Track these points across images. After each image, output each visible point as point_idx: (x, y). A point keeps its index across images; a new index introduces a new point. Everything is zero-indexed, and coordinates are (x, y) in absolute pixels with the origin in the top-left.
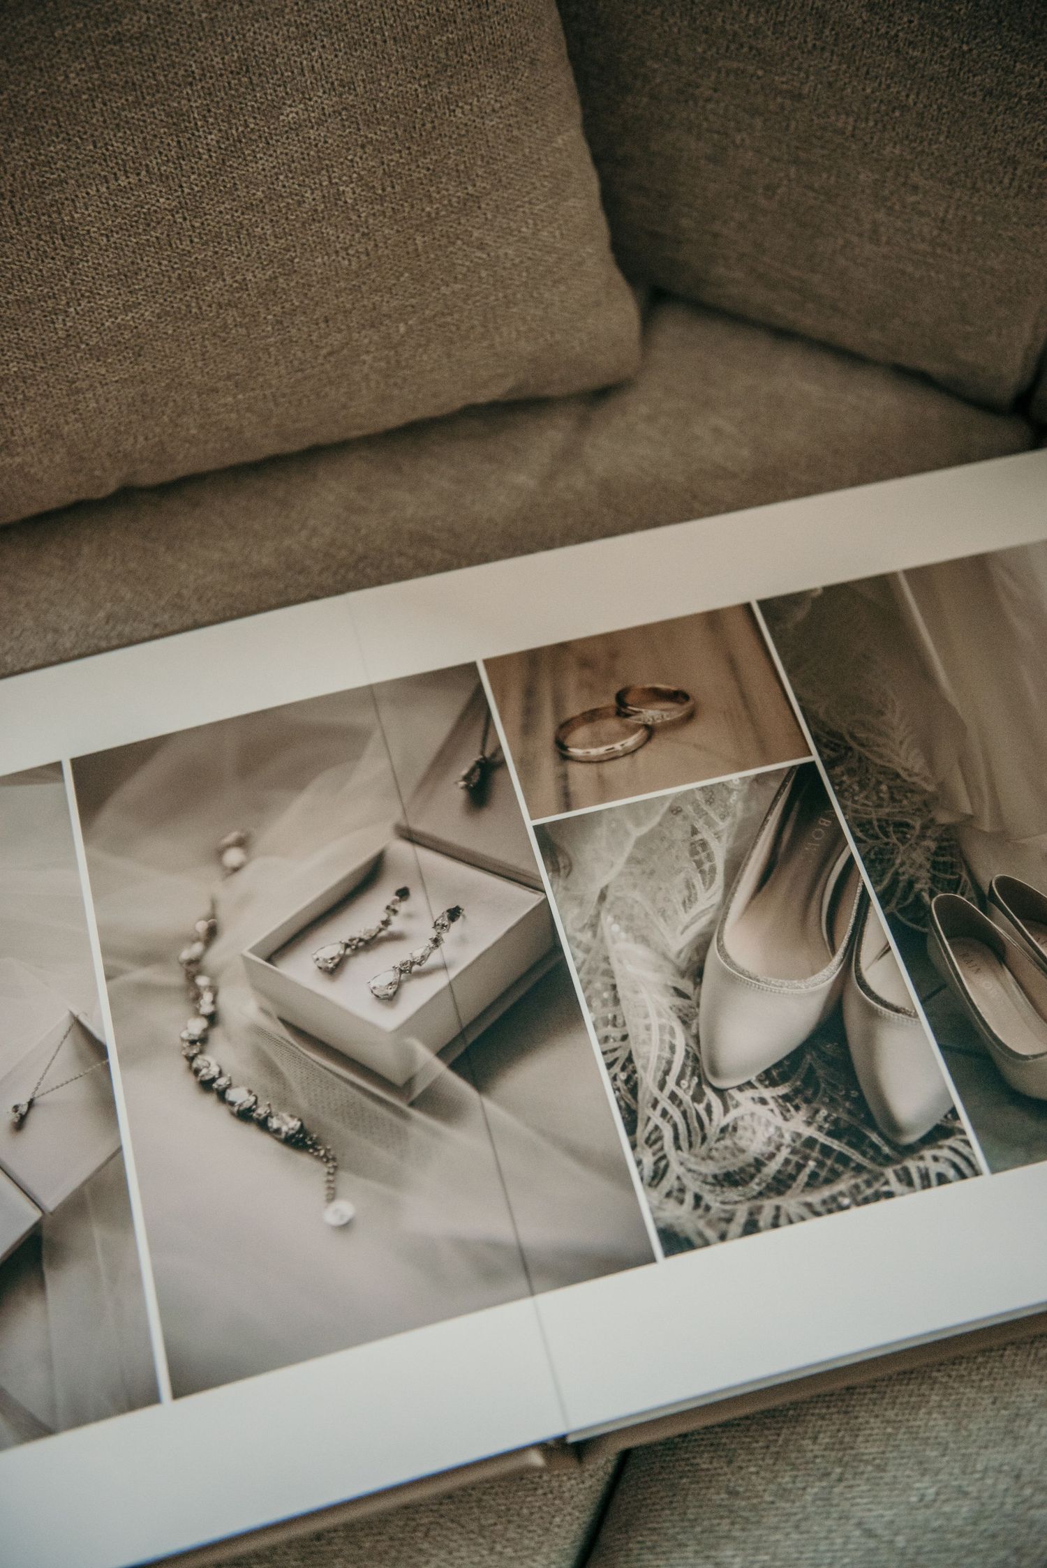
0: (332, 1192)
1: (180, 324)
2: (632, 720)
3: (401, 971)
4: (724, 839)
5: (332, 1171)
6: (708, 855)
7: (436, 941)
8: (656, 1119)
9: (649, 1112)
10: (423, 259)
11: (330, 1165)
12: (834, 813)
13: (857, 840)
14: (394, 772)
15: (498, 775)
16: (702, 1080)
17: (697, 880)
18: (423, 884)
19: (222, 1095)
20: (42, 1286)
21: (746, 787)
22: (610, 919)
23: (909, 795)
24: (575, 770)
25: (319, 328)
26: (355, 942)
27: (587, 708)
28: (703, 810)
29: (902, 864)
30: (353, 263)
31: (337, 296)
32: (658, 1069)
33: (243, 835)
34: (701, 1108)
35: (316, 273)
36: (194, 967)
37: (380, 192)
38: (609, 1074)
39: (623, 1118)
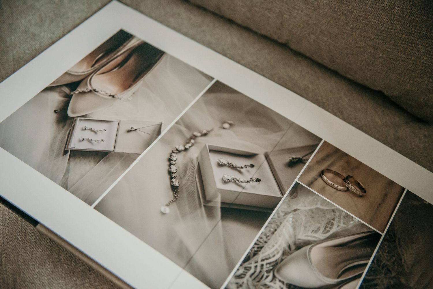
0: (169, 204)
1: (330, 10)
2: (346, 184)
3: (234, 179)
4: (339, 228)
5: (173, 201)
6: (331, 227)
7: (248, 182)
8: (253, 266)
9: (253, 262)
10: (401, 41)
11: (175, 199)
12: (374, 251)
13: (373, 262)
14: (279, 142)
15: (301, 165)
16: (273, 270)
17: (322, 230)
18: (258, 169)
19: (170, 165)
20: (98, 163)
21: (358, 223)
22: (292, 216)
23: (399, 266)
24: (320, 180)
25: (361, 38)
26: (231, 165)
27: (337, 172)
28: (341, 217)
29: (379, 279)
30: (383, 28)
31: (372, 33)
32: (265, 256)
33: (233, 124)
34: (266, 275)
35: (372, 23)
36: (194, 137)
37: (405, 16)
38: (253, 246)
39: (246, 258)
